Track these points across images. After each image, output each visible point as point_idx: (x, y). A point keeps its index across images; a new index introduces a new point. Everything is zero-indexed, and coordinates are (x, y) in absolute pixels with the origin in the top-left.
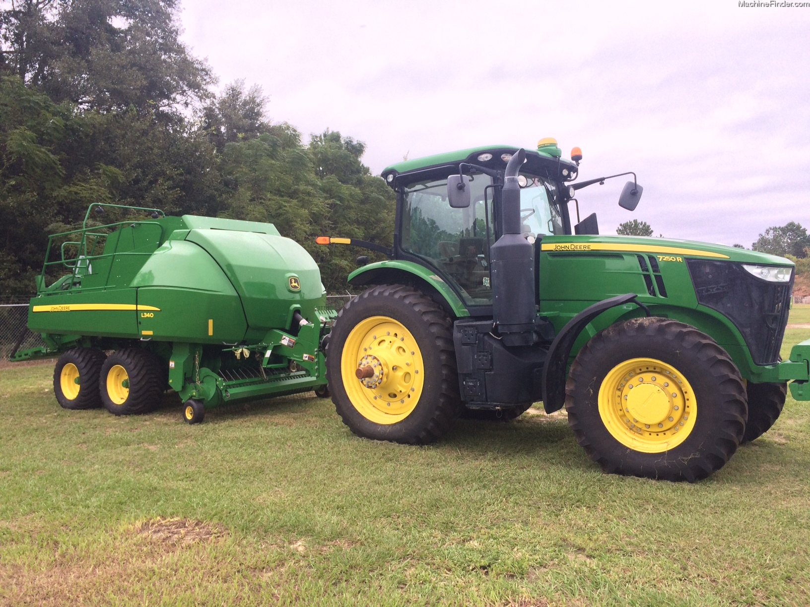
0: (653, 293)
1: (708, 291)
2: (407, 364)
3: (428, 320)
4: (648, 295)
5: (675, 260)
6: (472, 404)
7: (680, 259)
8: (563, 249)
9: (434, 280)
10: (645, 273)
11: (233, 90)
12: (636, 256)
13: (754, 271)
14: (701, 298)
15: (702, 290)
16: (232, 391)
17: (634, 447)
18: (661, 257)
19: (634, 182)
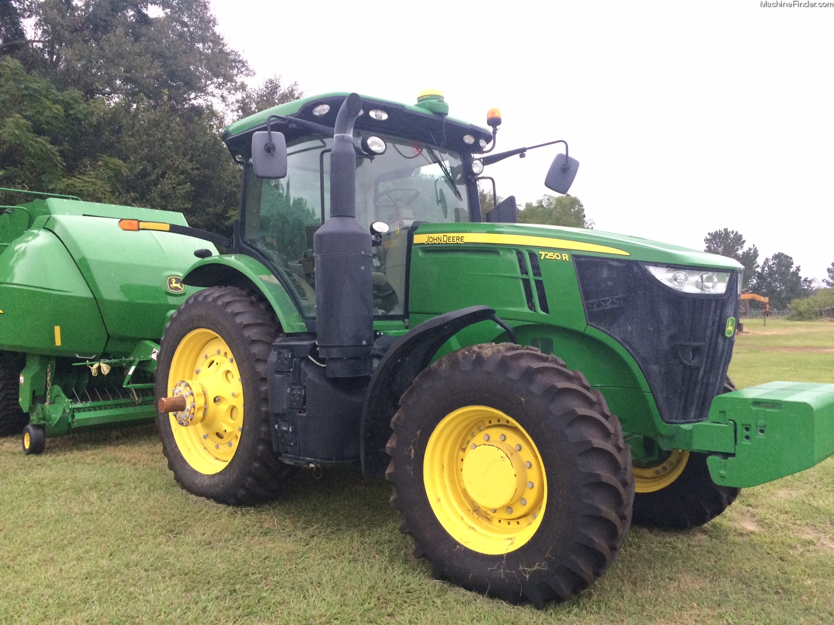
0: (532, 306)
1: (599, 305)
2: (233, 395)
3: (249, 336)
4: (526, 309)
5: (559, 258)
6: (285, 457)
7: (566, 257)
8: (435, 241)
9: (264, 281)
10: (525, 276)
11: (271, 82)
12: (515, 252)
13: (662, 275)
14: (593, 316)
15: (592, 304)
16: (78, 416)
17: (466, 543)
18: (544, 253)
19: (565, 153)
